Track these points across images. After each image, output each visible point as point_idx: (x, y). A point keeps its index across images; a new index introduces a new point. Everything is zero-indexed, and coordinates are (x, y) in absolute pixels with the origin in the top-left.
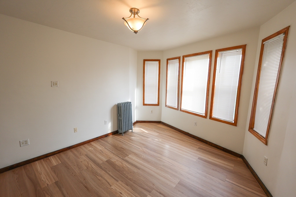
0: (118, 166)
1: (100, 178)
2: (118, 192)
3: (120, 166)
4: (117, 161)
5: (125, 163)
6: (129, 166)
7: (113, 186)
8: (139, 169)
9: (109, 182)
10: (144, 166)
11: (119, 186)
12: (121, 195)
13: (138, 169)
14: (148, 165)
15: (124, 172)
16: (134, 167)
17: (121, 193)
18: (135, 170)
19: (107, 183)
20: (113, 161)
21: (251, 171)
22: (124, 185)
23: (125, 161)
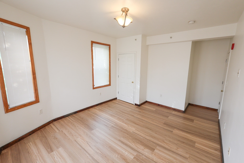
0: (139, 144)
1: (147, 134)
2: (130, 127)
3: (137, 143)
4: (143, 149)
5: (134, 146)
6: (128, 143)
8: (119, 140)
10: (115, 143)
11: (131, 129)
12: (128, 126)
13: (121, 140)
14: (111, 143)
15: (131, 138)
16: (123, 142)
18: (122, 139)
20: (147, 149)
21: (27, 137)
22: (128, 130)
23: (134, 149)
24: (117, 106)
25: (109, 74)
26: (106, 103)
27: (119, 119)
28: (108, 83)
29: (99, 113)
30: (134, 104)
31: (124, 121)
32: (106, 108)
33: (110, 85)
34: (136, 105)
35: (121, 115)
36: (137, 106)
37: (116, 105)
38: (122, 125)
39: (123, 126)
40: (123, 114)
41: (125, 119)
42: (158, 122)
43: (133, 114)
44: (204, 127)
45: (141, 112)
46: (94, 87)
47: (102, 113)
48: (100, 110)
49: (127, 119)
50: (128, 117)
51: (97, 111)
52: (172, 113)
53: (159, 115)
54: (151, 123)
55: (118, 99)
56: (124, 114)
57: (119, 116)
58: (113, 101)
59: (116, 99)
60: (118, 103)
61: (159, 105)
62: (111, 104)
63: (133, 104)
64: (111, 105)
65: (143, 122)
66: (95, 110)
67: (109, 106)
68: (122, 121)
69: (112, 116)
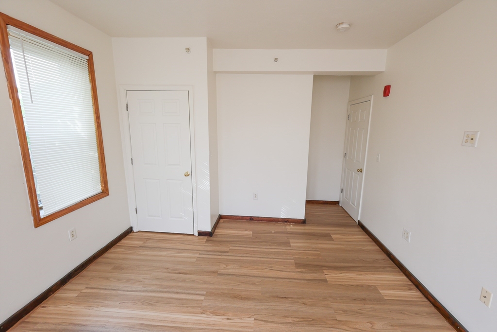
1: (290, 320)
2: (235, 318)
7: (253, 322)
9: (268, 323)
12: (226, 317)
17: (228, 319)
19: (266, 320)
24: (147, 255)
25: (96, 155)
26: (100, 260)
27: (184, 305)
28: (98, 189)
29: (89, 316)
30: (196, 234)
31: (204, 304)
32: (107, 279)
33: (105, 193)
34: (201, 234)
35: (180, 284)
36: (206, 238)
37: (142, 252)
38: (209, 325)
39: (214, 325)
40: (184, 281)
41: (202, 298)
42: (283, 267)
43: (214, 268)
44: (354, 243)
45: (228, 252)
46: (42, 217)
47: (103, 310)
48: (85, 299)
49: (210, 294)
50: (205, 282)
51: (74, 308)
52: (288, 230)
53: (270, 245)
54: (272, 278)
55: (135, 230)
56: (188, 276)
57: (177, 293)
58: (123, 241)
59: (130, 230)
60: (146, 245)
61: (251, 219)
62: (121, 256)
63: (193, 235)
64: (124, 259)
65: (253, 284)
66: (63, 308)
67: (118, 268)
68: (199, 310)
69: (149, 303)
